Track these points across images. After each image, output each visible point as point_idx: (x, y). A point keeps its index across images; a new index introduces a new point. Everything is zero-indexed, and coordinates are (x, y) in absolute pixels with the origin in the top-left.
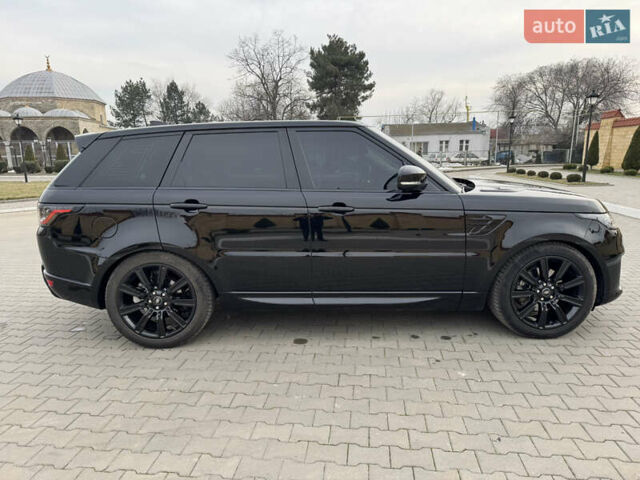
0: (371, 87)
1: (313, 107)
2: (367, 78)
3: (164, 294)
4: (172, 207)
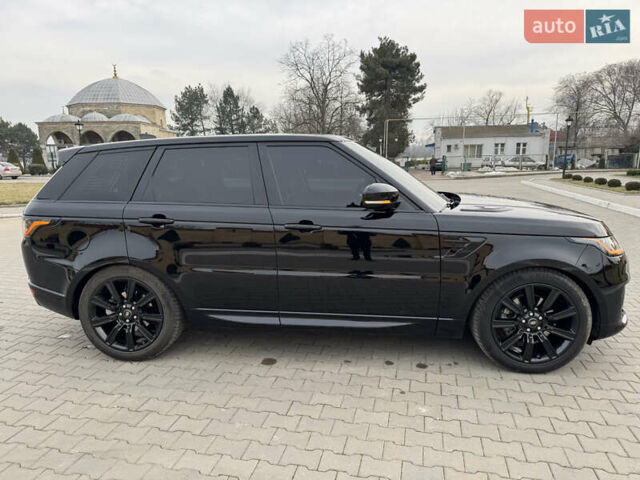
0: (422, 89)
1: (363, 110)
2: (418, 81)
3: (133, 308)
4: (141, 222)
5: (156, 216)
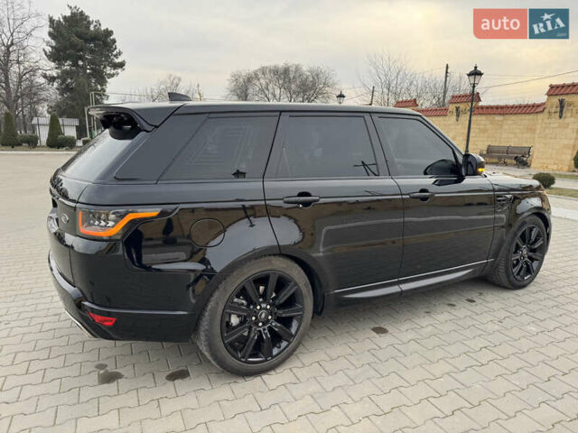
0: (121, 65)
1: (52, 79)
2: (116, 56)
3: (268, 307)
4: (285, 202)
5: (301, 194)
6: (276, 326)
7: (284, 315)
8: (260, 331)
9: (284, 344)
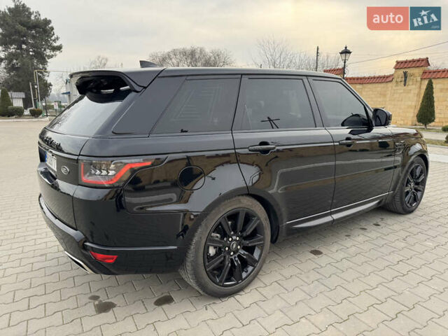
0: (59, 48)
3: (238, 238)
4: (250, 150)
5: (262, 143)
6: (244, 254)
7: (250, 245)
8: (232, 259)
9: (250, 269)
